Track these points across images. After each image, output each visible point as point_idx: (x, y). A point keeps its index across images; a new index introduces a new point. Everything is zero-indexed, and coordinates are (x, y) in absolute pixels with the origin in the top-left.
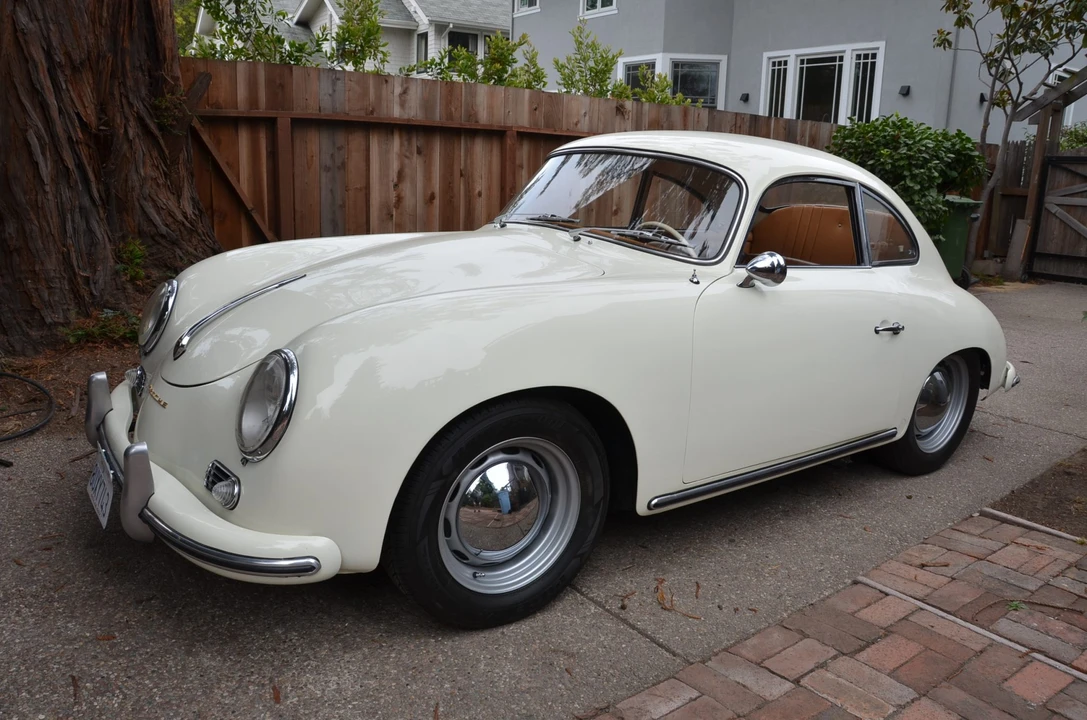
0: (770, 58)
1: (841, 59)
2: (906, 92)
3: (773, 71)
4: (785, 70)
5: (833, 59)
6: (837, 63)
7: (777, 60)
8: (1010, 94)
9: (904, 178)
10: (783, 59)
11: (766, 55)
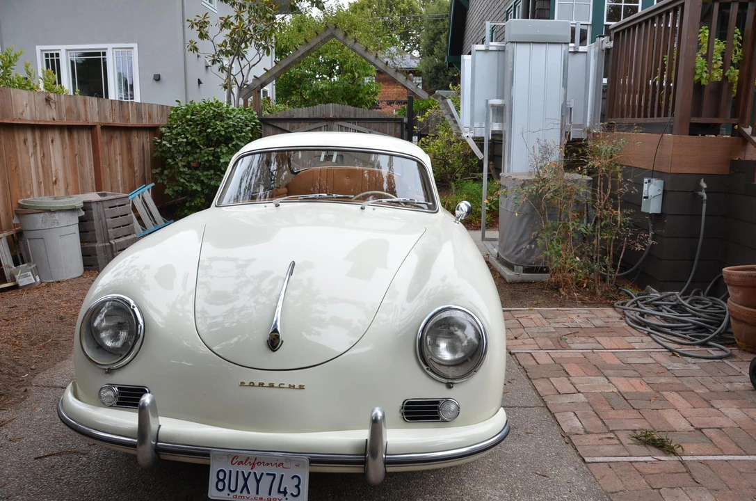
0: (42, 51)
1: (104, 54)
2: (157, 78)
3: (47, 61)
4: (58, 61)
5: (98, 54)
6: (102, 57)
7: (49, 52)
8: (236, 82)
9: (232, 139)
10: (55, 52)
11: (38, 48)
